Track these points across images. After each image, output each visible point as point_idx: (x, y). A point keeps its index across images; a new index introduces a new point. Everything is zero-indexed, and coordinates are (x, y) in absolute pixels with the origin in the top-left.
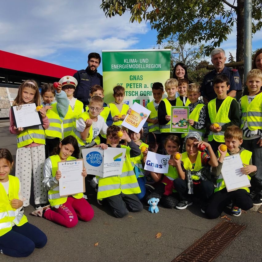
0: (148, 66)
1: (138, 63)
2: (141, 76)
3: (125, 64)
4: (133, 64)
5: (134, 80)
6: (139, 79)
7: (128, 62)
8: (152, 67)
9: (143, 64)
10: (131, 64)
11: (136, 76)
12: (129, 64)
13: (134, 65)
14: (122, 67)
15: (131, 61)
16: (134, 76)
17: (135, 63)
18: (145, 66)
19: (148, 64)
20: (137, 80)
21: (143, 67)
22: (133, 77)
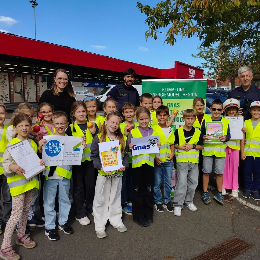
0: (185, 95)
1: (176, 92)
2: (178, 104)
3: (164, 92)
4: (170, 92)
5: (171, 107)
6: (176, 106)
7: (166, 90)
8: (189, 95)
9: (180, 92)
10: (168, 92)
11: (173, 103)
12: (167, 92)
13: (172, 94)
14: (160, 95)
15: (169, 89)
16: (171, 103)
17: (173, 92)
18: (182, 95)
19: (185, 92)
20: (174, 107)
21: (180, 95)
22: (170, 105)
